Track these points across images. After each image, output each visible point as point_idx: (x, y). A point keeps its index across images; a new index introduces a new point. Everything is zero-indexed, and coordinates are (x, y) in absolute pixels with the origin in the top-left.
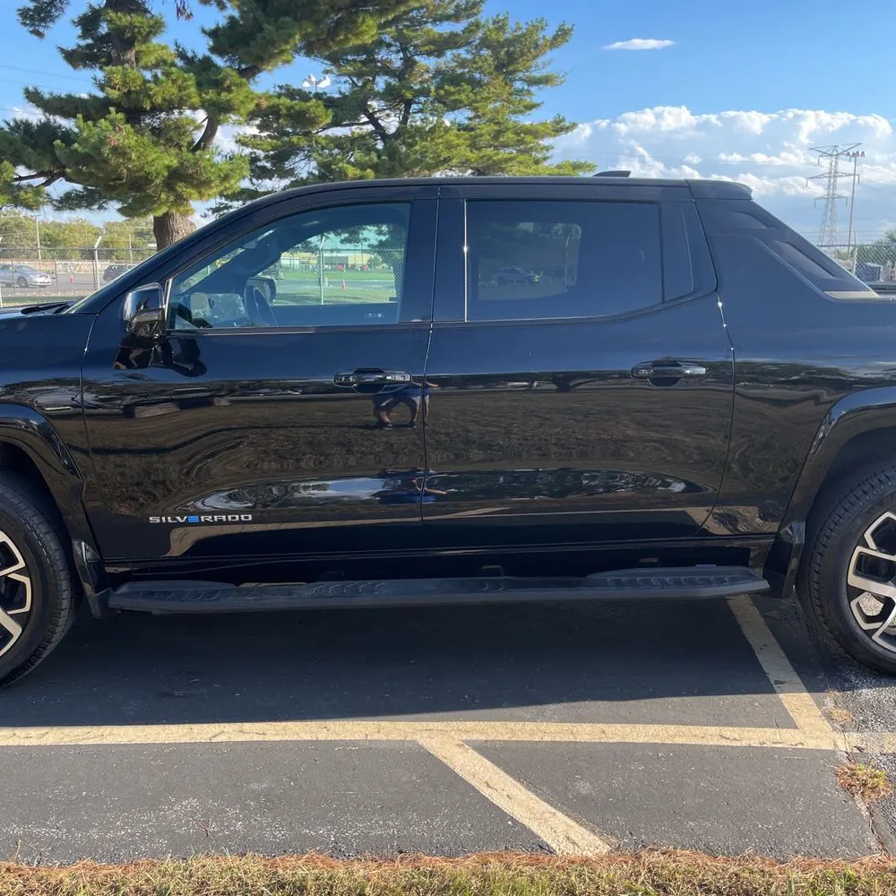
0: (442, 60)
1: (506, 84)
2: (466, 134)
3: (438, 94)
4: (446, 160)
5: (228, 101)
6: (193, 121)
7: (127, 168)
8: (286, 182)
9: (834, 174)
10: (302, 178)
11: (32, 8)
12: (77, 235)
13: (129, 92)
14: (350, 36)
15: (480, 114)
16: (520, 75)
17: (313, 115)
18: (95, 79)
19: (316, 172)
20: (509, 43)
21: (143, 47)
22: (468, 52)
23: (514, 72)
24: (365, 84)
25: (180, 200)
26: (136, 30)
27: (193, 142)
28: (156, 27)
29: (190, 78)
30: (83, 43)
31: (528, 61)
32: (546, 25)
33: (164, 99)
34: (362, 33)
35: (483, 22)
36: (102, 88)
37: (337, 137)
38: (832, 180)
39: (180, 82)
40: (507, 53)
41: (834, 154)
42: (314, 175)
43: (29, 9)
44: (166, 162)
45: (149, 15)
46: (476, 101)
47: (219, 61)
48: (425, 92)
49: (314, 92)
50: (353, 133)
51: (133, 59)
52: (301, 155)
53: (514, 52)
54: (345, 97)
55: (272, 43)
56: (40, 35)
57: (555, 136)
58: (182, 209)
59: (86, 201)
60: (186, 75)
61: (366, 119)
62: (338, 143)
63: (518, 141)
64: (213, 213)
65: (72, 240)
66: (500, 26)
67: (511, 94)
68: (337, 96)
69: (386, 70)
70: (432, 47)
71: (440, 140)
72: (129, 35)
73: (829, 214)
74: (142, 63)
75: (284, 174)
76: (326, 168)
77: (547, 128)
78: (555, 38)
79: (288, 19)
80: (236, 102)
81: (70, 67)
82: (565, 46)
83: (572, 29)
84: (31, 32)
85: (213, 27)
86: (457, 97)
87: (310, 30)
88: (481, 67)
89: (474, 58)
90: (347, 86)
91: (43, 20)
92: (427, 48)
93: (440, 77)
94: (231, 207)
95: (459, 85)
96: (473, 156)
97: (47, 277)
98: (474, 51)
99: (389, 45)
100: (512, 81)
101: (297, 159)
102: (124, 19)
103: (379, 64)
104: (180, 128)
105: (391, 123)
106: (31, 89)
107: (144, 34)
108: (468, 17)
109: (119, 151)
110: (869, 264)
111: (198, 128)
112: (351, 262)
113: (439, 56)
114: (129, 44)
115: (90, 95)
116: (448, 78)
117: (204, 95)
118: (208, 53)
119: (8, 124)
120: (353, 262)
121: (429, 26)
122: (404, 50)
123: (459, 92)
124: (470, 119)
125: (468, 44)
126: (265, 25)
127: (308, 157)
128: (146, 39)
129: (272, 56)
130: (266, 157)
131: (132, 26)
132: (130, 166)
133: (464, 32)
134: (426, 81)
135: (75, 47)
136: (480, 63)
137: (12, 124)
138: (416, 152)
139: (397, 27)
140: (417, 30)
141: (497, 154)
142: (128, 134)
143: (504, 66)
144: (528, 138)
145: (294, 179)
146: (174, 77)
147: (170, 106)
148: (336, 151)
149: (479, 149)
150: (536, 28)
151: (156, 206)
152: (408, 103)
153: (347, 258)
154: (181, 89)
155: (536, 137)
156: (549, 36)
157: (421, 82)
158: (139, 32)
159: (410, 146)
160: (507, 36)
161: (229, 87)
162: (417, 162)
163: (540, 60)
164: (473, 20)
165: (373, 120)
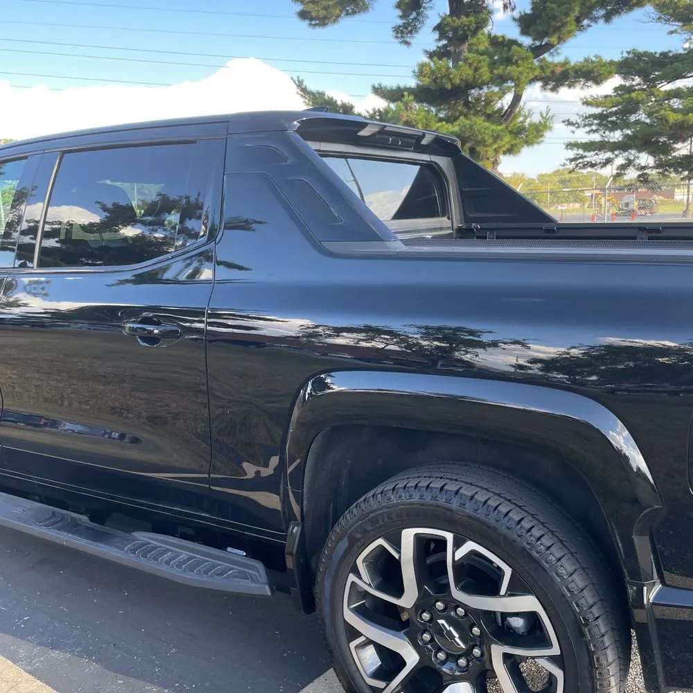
11: (401, 24)
13: (437, 78)
21: (474, 40)
26: (466, 28)
29: (484, 60)
30: (440, 44)
33: (461, 80)
39: (475, 64)
43: (400, 27)
51: (466, 50)
56: (407, 43)
72: (461, 32)
84: (401, 43)
91: (411, 32)
94: (585, 157)
106: (376, 86)
107: (473, 29)
114: (463, 39)
117: (494, 72)
128: (475, 33)
131: (462, 25)
135: (435, 48)
154: (475, 70)
158: (469, 29)
161: (516, 61)
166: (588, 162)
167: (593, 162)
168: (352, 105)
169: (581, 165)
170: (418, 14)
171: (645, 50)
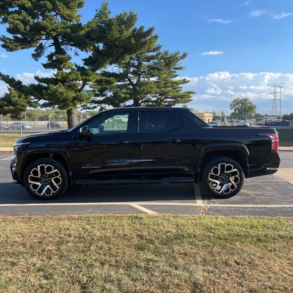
0: (149, 63)
1: (168, 69)
2: (156, 84)
3: (148, 73)
4: (150, 92)
5: (89, 79)
6: (79, 83)
7: (62, 97)
8: (104, 98)
9: (275, 93)
10: (108, 97)
12: (37, 113)
13: (63, 77)
14: (122, 60)
15: (160, 78)
16: (172, 67)
17: (112, 82)
18: (54, 74)
19: (113, 95)
20: (169, 58)
21: (65, 64)
22: (157, 61)
23: (170, 66)
24: (127, 70)
25: (75, 105)
26: (64, 59)
27: (79, 89)
28: (69, 58)
30: (48, 62)
31: (174, 63)
32: (180, 53)
33: (72, 79)
34: (125, 59)
35: (161, 52)
36: (56, 76)
37: (119, 85)
38: (275, 95)
39: (76, 74)
40: (168, 61)
41: (275, 86)
42: (112, 96)
43: (35, 54)
44: (72, 95)
45: (67, 55)
46: (159, 75)
47: (86, 67)
48: (144, 72)
49: (112, 72)
50: (123, 83)
51: (63, 67)
52: (108, 90)
53: (170, 61)
54: (121, 74)
55: (101, 63)
56: (37, 60)
57: (183, 84)
58: (75, 107)
59: (49, 105)
60: (78, 72)
61: (127, 80)
62: (119, 87)
63: (172, 85)
64: (82, 107)
65: (36, 114)
66: (166, 53)
67: (170, 72)
68: (119, 73)
69: (133, 66)
70: (147, 59)
71: (149, 86)
72: (62, 61)
73: (274, 105)
74: (65, 68)
75: (103, 95)
76: (115, 94)
77: (181, 82)
78: (182, 56)
79: (106, 57)
80: (91, 80)
81: (44, 68)
82: (185, 58)
83: (187, 54)
84: (35, 60)
85: (85, 58)
86: (154, 73)
87: (111, 60)
88: (161, 65)
89: (159, 62)
90: (122, 70)
91: (38, 56)
92: (145, 59)
93: (149, 67)
94: (87, 105)
95: (154, 70)
96: (158, 90)
97: (30, 126)
98: (159, 60)
99: (134, 59)
100: (170, 68)
101: (107, 91)
102: (61, 56)
103: (131, 64)
104: (75, 85)
105: (135, 81)
106: (36, 76)
107: (66, 60)
108: (157, 51)
109: (61, 93)
110: (286, 120)
111: (80, 85)
112: (123, 121)
113: (148, 62)
114: (62, 63)
115: (52, 77)
116: (151, 68)
117: (82, 77)
118: (83, 65)
119: (29, 85)
120: (124, 121)
121: (146, 53)
122: (138, 60)
123: (154, 72)
124: (158, 79)
125: (157, 58)
126: (99, 59)
127: (110, 91)
128: (66, 61)
129: (101, 66)
130: (98, 91)
131: (63, 58)
132: (63, 97)
133: (156, 55)
134: (145, 69)
135: (46, 63)
136: (161, 64)
137: (30, 85)
138: (142, 89)
139: (136, 54)
140: (142, 55)
141: (165, 90)
142: (63, 89)
143: (167, 64)
144: (175, 85)
145: (106, 97)
146: (75, 73)
147: (73, 80)
148: (118, 89)
149: (160, 88)
150: (177, 54)
151: (69, 106)
152: (140, 75)
153: (122, 119)
154: (76, 76)
155: (177, 85)
156: (181, 56)
157: (144, 69)
158: (65, 60)
159: (140, 88)
160: (168, 56)
161: (89, 75)
162: (142, 92)
163: (178, 63)
164: (158, 52)
165: (129, 80)
166: (88, 107)
167: (90, 107)
168: (21, 82)
169: (85, 108)
170: (41, 51)
171: (108, 71)
